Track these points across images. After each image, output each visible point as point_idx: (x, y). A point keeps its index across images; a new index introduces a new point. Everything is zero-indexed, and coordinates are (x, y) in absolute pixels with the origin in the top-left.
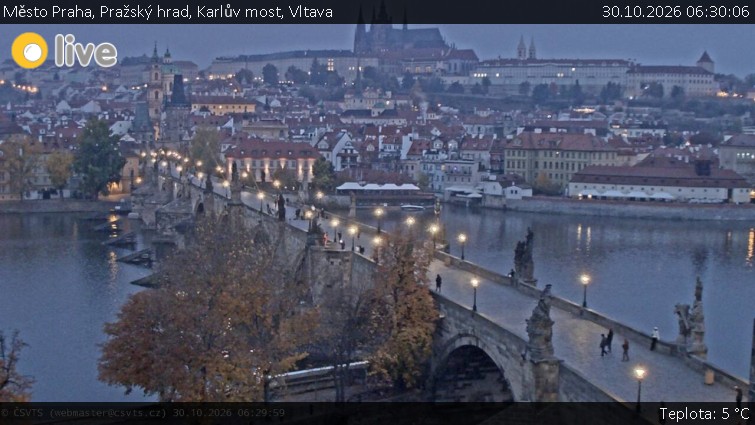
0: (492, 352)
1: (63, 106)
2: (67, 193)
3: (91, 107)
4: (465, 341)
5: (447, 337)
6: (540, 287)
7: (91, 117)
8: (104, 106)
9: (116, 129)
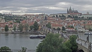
0: (84, 50)
1: (32, 20)
2: (32, 30)
3: (35, 20)
4: (81, 49)
5: (78, 48)
6: (90, 42)
7: (35, 21)
8: (37, 20)
9: (38, 23)
